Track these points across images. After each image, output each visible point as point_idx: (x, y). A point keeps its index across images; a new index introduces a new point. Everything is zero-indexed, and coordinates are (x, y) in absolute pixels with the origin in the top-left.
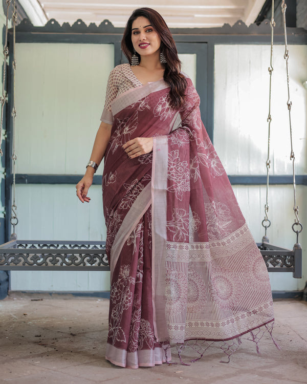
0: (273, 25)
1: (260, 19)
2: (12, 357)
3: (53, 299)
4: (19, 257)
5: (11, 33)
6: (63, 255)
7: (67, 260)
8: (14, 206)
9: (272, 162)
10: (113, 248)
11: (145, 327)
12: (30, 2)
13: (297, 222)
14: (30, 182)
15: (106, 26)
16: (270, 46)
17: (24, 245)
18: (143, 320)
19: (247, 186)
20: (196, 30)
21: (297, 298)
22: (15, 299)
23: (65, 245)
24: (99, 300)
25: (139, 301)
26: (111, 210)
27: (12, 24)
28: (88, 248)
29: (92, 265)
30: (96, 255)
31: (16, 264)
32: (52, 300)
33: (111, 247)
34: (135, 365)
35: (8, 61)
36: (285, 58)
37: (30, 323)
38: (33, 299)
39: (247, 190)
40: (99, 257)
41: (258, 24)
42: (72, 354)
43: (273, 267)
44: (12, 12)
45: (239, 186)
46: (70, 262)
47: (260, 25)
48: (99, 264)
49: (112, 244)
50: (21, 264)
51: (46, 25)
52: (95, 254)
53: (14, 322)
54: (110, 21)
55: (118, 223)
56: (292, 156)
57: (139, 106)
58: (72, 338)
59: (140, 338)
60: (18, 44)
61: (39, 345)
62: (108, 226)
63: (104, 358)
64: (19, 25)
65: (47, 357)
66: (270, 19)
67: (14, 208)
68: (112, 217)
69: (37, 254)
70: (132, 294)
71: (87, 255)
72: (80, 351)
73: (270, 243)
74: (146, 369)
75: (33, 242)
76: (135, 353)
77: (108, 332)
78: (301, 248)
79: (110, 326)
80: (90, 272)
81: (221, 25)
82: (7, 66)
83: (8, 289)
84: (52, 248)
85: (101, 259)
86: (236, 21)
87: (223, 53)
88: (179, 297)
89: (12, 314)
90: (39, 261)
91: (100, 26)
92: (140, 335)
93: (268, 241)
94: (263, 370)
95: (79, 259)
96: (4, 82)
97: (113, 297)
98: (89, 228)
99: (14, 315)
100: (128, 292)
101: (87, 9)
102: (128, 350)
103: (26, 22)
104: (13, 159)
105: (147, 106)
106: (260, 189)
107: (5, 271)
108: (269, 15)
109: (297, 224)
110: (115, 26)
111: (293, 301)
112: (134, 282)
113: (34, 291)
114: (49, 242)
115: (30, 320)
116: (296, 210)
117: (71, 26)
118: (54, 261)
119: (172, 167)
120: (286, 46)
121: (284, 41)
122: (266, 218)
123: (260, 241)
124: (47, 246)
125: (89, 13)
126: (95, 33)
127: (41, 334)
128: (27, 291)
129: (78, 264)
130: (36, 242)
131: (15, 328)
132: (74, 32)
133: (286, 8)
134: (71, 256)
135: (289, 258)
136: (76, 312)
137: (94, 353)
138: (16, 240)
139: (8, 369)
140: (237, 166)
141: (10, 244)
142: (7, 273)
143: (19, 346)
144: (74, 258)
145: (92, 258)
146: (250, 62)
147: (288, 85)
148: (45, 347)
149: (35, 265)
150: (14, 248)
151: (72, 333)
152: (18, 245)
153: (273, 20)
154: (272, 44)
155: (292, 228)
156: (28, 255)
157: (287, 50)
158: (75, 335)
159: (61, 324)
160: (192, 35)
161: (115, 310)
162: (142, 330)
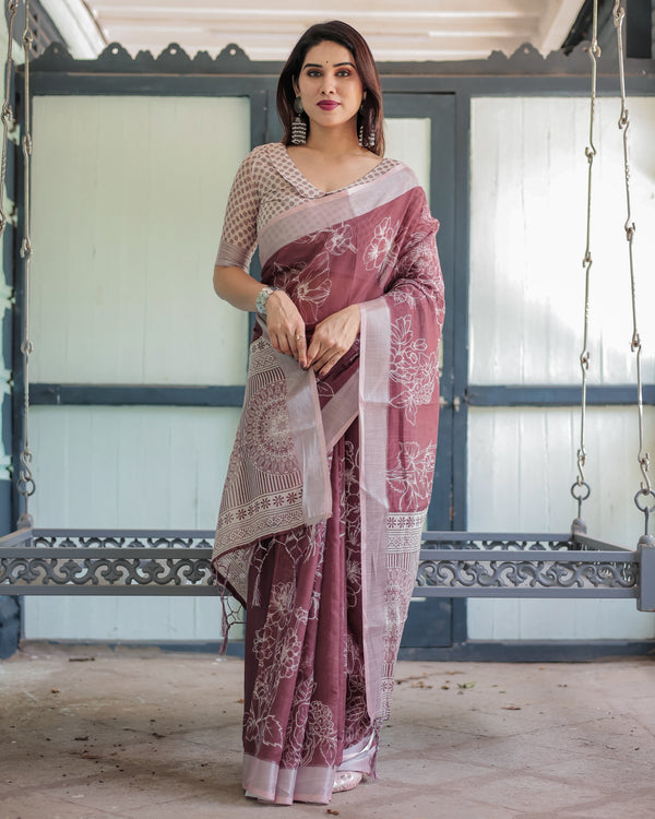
0: (595, 54)
1: (573, 41)
2: (24, 786)
3: (117, 656)
4: (34, 566)
5: (20, 73)
6: (131, 561)
7: (140, 572)
8: (27, 454)
9: (592, 355)
11: (321, 719)
12: (68, 6)
13: (645, 487)
14: (65, 402)
15: (233, 58)
16: (589, 100)
17: (49, 539)
18: (318, 703)
19: (543, 409)
20: (429, 66)
21: (653, 654)
22: (34, 657)
23: (139, 540)
24: (219, 660)
25: (310, 661)
27: (27, 53)
28: (188, 546)
29: (194, 582)
30: (204, 562)
31: (28, 581)
32: (114, 660)
35: (16, 135)
36: (620, 128)
37: (65, 709)
38: (73, 657)
39: (543, 417)
41: (567, 53)
42: (155, 778)
43: (592, 586)
45: (527, 408)
46: (147, 576)
47: (571, 55)
48: (211, 582)
50: (38, 582)
51: (101, 56)
52: (201, 560)
53: (31, 709)
54: (241, 46)
56: (636, 344)
58: (156, 744)
60: (37, 98)
61: (83, 758)
64: (41, 56)
65: (100, 785)
66: (590, 45)
67: (26, 459)
69: (75, 561)
70: (298, 643)
71: (185, 561)
72: (174, 772)
73: (590, 534)
75: (68, 533)
81: (484, 53)
82: (15, 146)
83: (19, 635)
84: (109, 546)
86: (518, 46)
87: (490, 116)
89: (26, 692)
90: (78, 576)
91: (218, 57)
93: (584, 530)
95: (167, 570)
98: (196, 502)
99: (31, 693)
100: (293, 640)
101: (192, 20)
102: (281, 765)
103: (56, 51)
106: (572, 416)
107: (12, 597)
109: (645, 492)
110: (253, 58)
111: (645, 662)
112: (305, 619)
113: (75, 640)
114: (103, 532)
115: (64, 704)
116: (643, 462)
117: (155, 57)
118: (112, 576)
119: (398, 353)
120: (623, 101)
121: (619, 89)
122: (580, 479)
123: (568, 531)
124: (100, 542)
125: (196, 29)
126: (207, 73)
127: (88, 734)
128: (59, 641)
129: (165, 581)
130: (74, 533)
131: (32, 721)
132: (163, 72)
133: (622, 17)
134: (149, 563)
135: (629, 567)
136: (167, 686)
137: (204, 775)
138: (32, 528)
139: (13, 812)
140: (521, 365)
141: (18, 536)
142: (17, 601)
143: (40, 761)
144: (156, 568)
145: (195, 568)
146: (549, 136)
147: (628, 186)
148: (97, 762)
149: (70, 583)
150: (26, 546)
151: (156, 732)
152: (35, 539)
153: (596, 44)
154: (594, 96)
155: (636, 501)
156: (55, 562)
157: (625, 110)
158: (163, 737)
159: (133, 713)
160: (423, 76)
161: (262, 680)
162: (316, 725)
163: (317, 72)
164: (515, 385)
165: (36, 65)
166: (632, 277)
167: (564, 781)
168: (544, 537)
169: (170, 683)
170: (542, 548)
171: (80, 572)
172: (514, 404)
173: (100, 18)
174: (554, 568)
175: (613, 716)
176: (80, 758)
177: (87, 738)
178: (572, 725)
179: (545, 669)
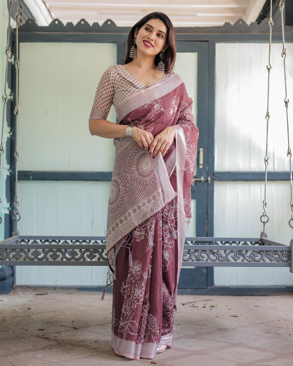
0: (271, 24)
1: (261, 18)
2: (15, 351)
3: (57, 293)
4: (20, 252)
5: (14, 32)
6: (63, 250)
7: (67, 255)
8: (17, 202)
9: (270, 158)
11: (152, 322)
12: (36, 2)
14: (34, 179)
15: (109, 25)
16: (268, 44)
17: (27, 240)
18: (151, 315)
19: (248, 182)
20: (197, 29)
22: (20, 293)
25: (148, 296)
28: (89, 243)
29: (91, 259)
31: (17, 259)
35: (12, 60)
36: (282, 57)
37: (34, 316)
38: (37, 293)
39: (248, 186)
40: (98, 252)
41: (259, 23)
42: (74, 347)
43: (269, 261)
45: (240, 182)
46: (70, 257)
47: (261, 24)
48: (99, 259)
50: (22, 259)
51: (51, 25)
52: (95, 250)
53: (18, 316)
54: (113, 20)
56: (289, 153)
58: (74, 332)
64: (24, 25)
65: (50, 350)
66: (269, 18)
67: (16, 205)
69: (38, 250)
71: (87, 250)
72: (82, 345)
73: (268, 239)
75: (35, 238)
81: (221, 23)
82: (12, 65)
83: (13, 283)
84: (53, 243)
85: (101, 254)
86: (237, 20)
87: (224, 51)
89: (16, 308)
90: (40, 257)
91: (103, 25)
93: (266, 236)
94: (262, 364)
95: (79, 254)
98: (93, 224)
99: (19, 309)
100: (142, 287)
101: (91, 9)
102: (136, 343)
103: (30, 22)
106: (261, 185)
107: (10, 266)
110: (118, 25)
112: (147, 277)
113: (38, 285)
114: (50, 237)
115: (33, 314)
116: (292, 206)
117: (75, 25)
118: (55, 256)
120: (283, 45)
121: (282, 39)
122: (264, 214)
123: (259, 237)
124: (49, 241)
125: (93, 13)
126: (98, 32)
127: (44, 328)
128: (31, 286)
129: (78, 259)
130: (38, 238)
131: (19, 322)
132: (78, 32)
133: (283, 7)
134: (71, 251)
135: (286, 253)
136: (80, 306)
137: (96, 346)
138: (19, 235)
139: (11, 362)
140: (238, 163)
141: (12, 239)
142: (12, 268)
143: (23, 340)
144: (74, 253)
145: (92, 253)
146: (250, 61)
147: (285, 82)
148: (48, 340)
149: (36, 260)
150: (16, 243)
151: (74, 327)
152: (20, 240)
153: (271, 19)
154: (271, 43)
155: (289, 223)
156: (29, 250)
157: (284, 49)
158: (78, 329)
159: (64, 318)
160: (194, 34)
161: (126, 305)
162: (150, 325)
164: (236, 172)
165: (21, 29)
166: (288, 123)
167: (257, 349)
168: (248, 239)
169: (81, 305)
170: (247, 244)
171: (40, 255)
172: (235, 180)
173: (50, 8)
174: (253, 253)
175: (279, 320)
176: (41, 338)
177: (44, 329)
178: (261, 324)
179: (249, 298)
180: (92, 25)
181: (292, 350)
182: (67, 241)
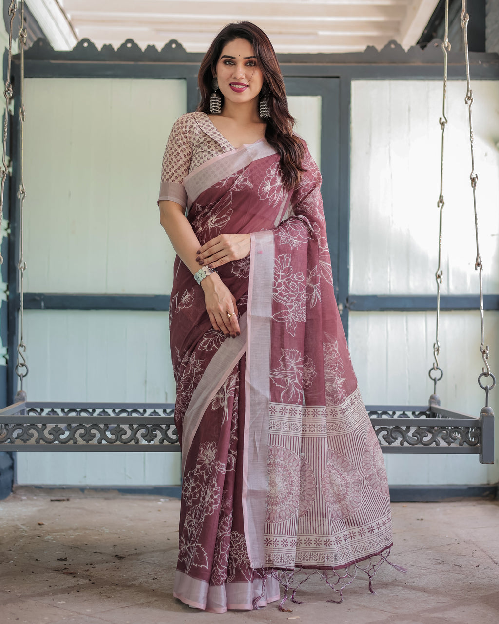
0: (447, 48)
1: (426, 39)
2: (20, 595)
3: (86, 498)
4: (30, 429)
5: (16, 62)
6: (102, 426)
7: (108, 434)
8: (22, 346)
9: (445, 273)
10: (187, 414)
11: (239, 545)
12: (49, 11)
13: (485, 371)
14: (47, 307)
15: (174, 50)
16: (442, 83)
17: (39, 410)
18: (235, 533)
19: (405, 313)
20: (319, 57)
21: (487, 496)
22: (24, 498)
24: (162, 500)
25: (229, 502)
26: (185, 353)
27: (19, 47)
28: (143, 414)
29: (149, 442)
30: (157, 426)
31: (25, 441)
32: (84, 500)
33: (184, 413)
34: (221, 607)
35: (12, 107)
36: (466, 103)
37: (49, 537)
38: (53, 498)
39: (404, 319)
40: (161, 429)
41: (423, 47)
42: (118, 589)
43: (446, 445)
44: (19, 27)
45: (392, 312)
46: (114, 437)
47: (426, 49)
48: (162, 441)
49: (186, 407)
50: (32, 441)
51: (75, 48)
52: (154, 425)
53: (23, 537)
54: (180, 41)
55: (197, 374)
56: (478, 264)
57: (234, 183)
58: (118, 563)
59: (229, 563)
60: (27, 80)
61: (64, 573)
62: (180, 378)
63: (172, 595)
64: (30, 48)
65: (78, 594)
66: (442, 38)
67: (21, 349)
68: (187, 363)
69: (60, 425)
70: (220, 489)
71: (142, 426)
72: (132, 584)
73: (442, 407)
74: (239, 614)
76: (222, 588)
77: (178, 551)
78: (494, 414)
79: (181, 541)
80: (147, 454)
81: (362, 48)
82: (10, 116)
83: (13, 481)
84: (83, 414)
85: (165, 433)
86: (386, 43)
87: (366, 95)
88: (290, 493)
89: (19, 524)
90: (62, 437)
91: (163, 50)
92: (230, 558)
93: (438, 403)
94: (433, 615)
95: (129, 432)
96: (5, 143)
97: (188, 494)
98: (146, 382)
99: (22, 525)
100: (213, 486)
101: (141, 22)
102: (210, 582)
103: (41, 44)
104: (21, 268)
105: (248, 183)
106: (426, 318)
107: (8, 453)
108: (440, 32)
109: (486, 375)
110: (188, 50)
111: (479, 502)
112: (223, 470)
113: (55, 485)
114: (79, 404)
115: (48, 533)
116: (484, 352)
117: (116, 49)
118: (88, 437)
119: (280, 281)
120: (468, 83)
121: (466, 75)
122: (435, 365)
123: (426, 404)
124: (76, 411)
125: (145, 29)
126: (155, 61)
127: (67, 556)
128: (43, 486)
129: (127, 441)
130: (57, 405)
131: (24, 546)
132: (121, 60)
133: (468, 20)
134: (116, 427)
135: (473, 430)
136: (125, 519)
137: (155, 586)
138: (25, 402)
139: (13, 614)
140: (388, 280)
141: (16, 408)
142: (11, 455)
143: (31, 576)
144: (120, 432)
145: (150, 432)
146: (409, 110)
147: (472, 146)
148: (74, 577)
149: (56, 442)
150: (21, 414)
151: (118, 554)
152: (28, 409)
153: (447, 40)
154: (446, 80)
155: (479, 381)
156: (44, 427)
157: (470, 90)
158: (123, 558)
159: (100, 540)
160: (315, 64)
161: (191, 516)
162: (234, 550)
163: (231, 62)
164: (384, 295)
165: (30, 55)
166: (476, 215)
167: (424, 590)
168: (409, 408)
169: (127, 518)
170: (406, 416)
171: (63, 434)
172: (383, 309)
173: (72, 20)
174: (418, 432)
175: (459, 542)
176: (62, 574)
177: (66, 558)
178: (428, 549)
179: (406, 507)
180: (146, 50)
181: (482, 593)
182: (106, 410)
